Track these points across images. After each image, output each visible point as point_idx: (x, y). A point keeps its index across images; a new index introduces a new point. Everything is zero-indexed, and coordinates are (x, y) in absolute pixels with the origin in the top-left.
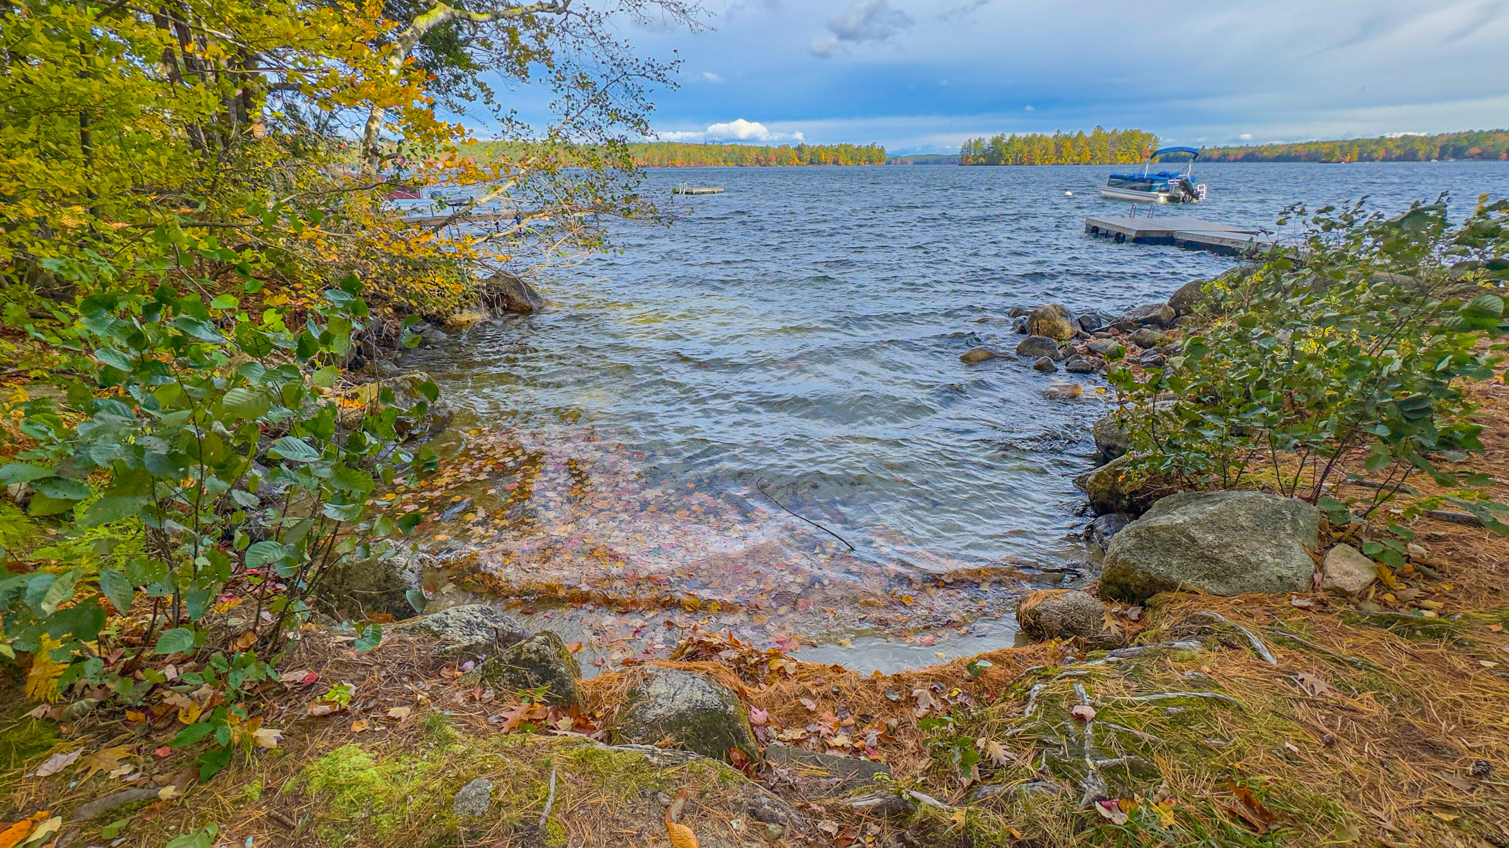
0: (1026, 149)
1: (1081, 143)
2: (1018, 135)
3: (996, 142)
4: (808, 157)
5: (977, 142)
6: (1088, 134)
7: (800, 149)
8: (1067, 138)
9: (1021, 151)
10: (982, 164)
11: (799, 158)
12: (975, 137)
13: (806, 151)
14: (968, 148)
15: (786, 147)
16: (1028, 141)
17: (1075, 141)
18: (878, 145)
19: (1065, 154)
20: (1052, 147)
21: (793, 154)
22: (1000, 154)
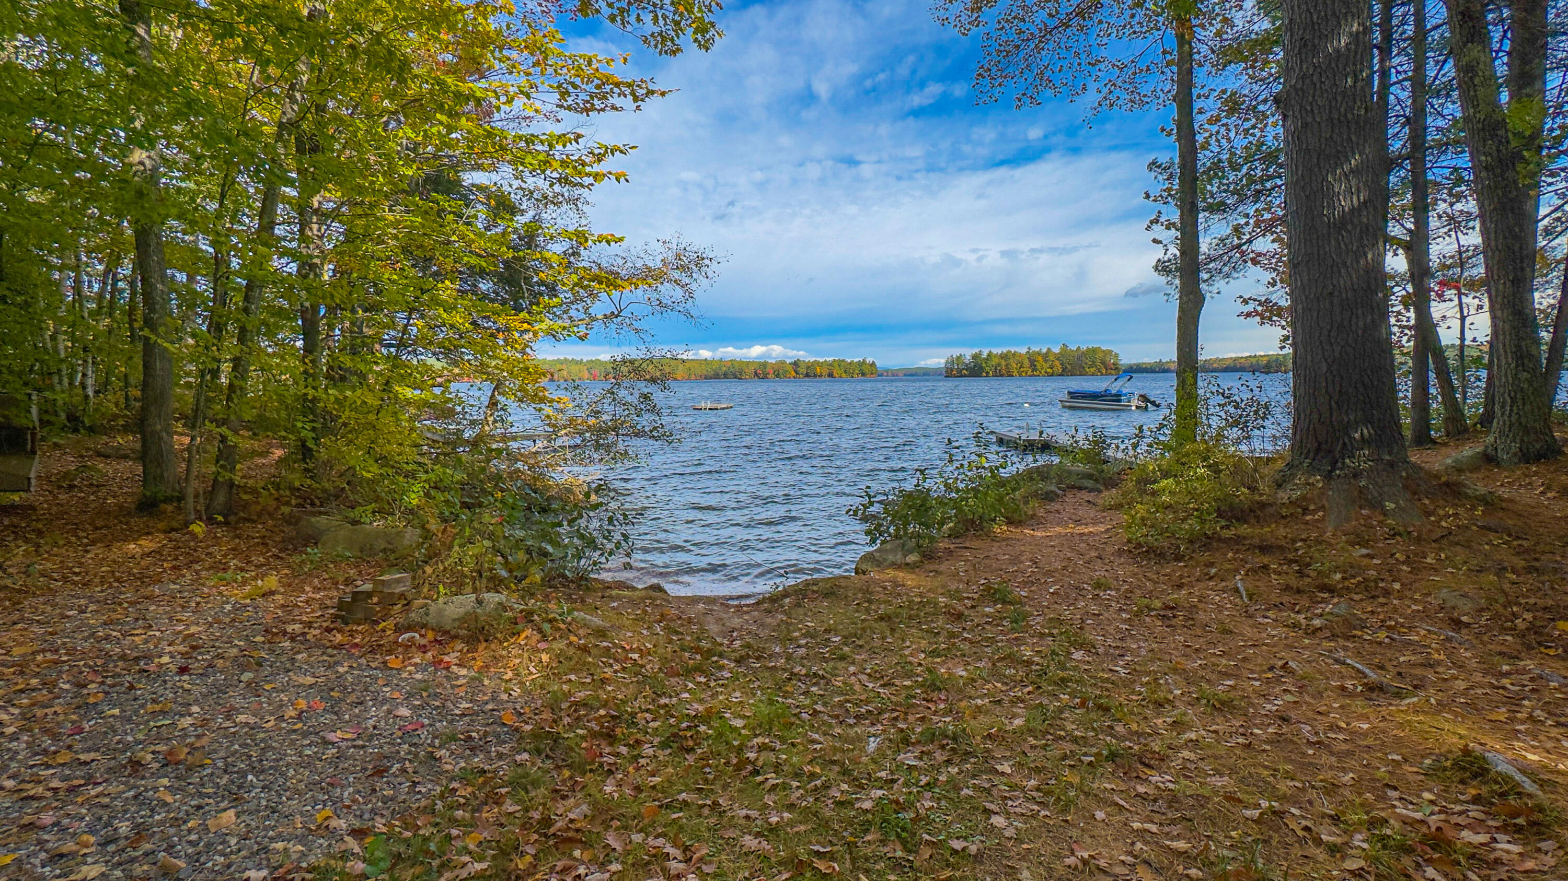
0: (1003, 363)
1: (1052, 358)
2: (995, 351)
3: (975, 357)
4: (805, 371)
5: (958, 358)
6: (1057, 350)
7: (796, 364)
8: (1039, 353)
9: (999, 365)
10: (965, 376)
11: (796, 372)
12: (956, 352)
13: (801, 364)
14: (951, 361)
15: (783, 362)
16: (1004, 356)
17: (1045, 356)
18: (869, 360)
19: (1038, 367)
20: (1027, 363)
21: (790, 368)
22: (981, 368)
